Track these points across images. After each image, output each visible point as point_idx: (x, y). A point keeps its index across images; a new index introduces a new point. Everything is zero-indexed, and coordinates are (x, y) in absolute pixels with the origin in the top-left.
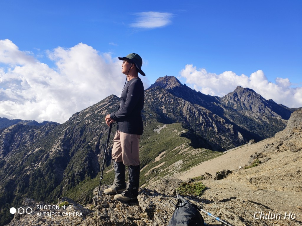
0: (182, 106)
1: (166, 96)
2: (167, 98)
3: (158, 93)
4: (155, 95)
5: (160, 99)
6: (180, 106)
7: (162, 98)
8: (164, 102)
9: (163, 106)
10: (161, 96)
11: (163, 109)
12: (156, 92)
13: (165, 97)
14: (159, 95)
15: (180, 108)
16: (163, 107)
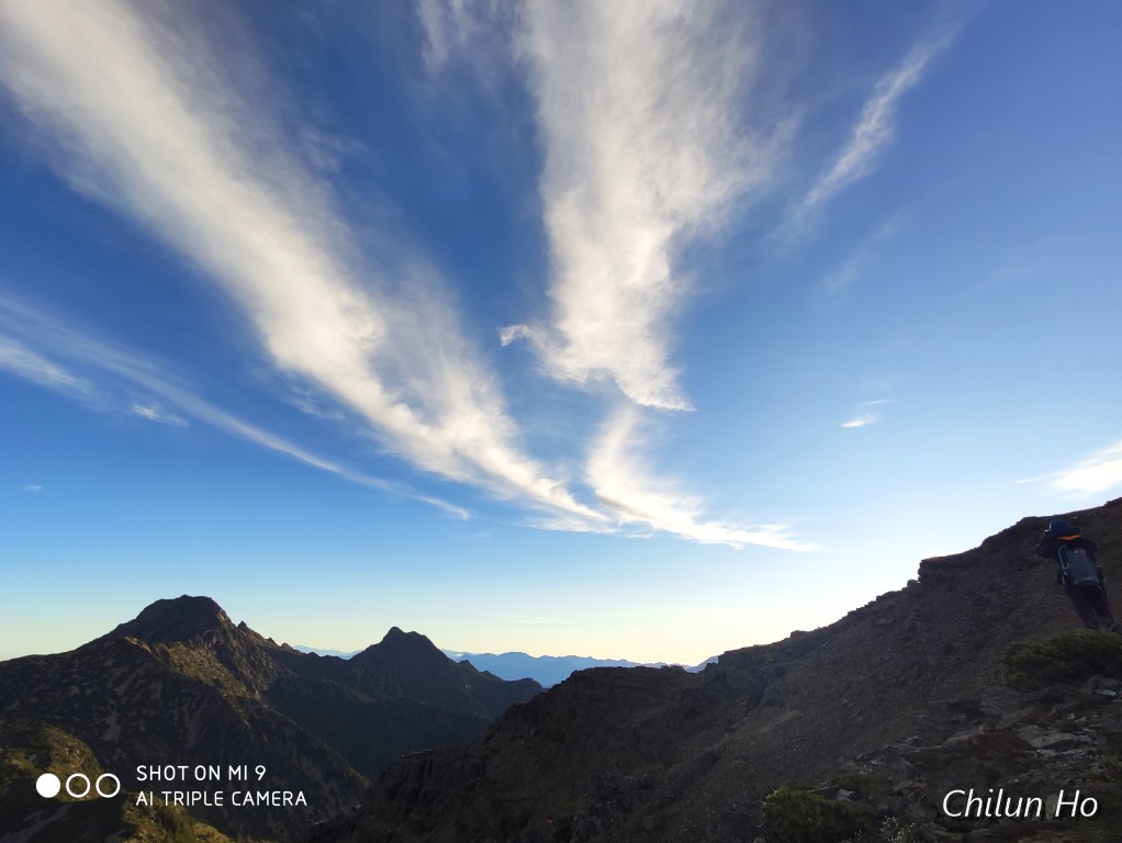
0: (194, 704)
1: (137, 674)
2: (140, 682)
3: (108, 663)
4: (96, 672)
5: (109, 685)
7: (118, 682)
8: (123, 696)
9: (108, 714)
10: (118, 672)
11: (109, 726)
12: (103, 658)
13: (131, 678)
14: (113, 670)
15: (182, 715)
16: (111, 720)
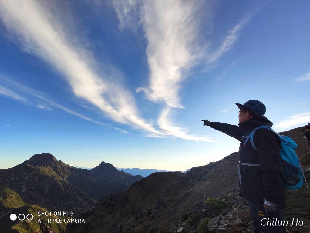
1: (31, 174)
2: (31, 176)
3: (22, 171)
4: (19, 174)
5: (23, 177)
6: (44, 183)
7: (25, 177)
8: (27, 180)
9: (23, 185)
11: (23, 188)
12: (20, 170)
13: (29, 175)
14: (24, 173)
15: (44, 185)
